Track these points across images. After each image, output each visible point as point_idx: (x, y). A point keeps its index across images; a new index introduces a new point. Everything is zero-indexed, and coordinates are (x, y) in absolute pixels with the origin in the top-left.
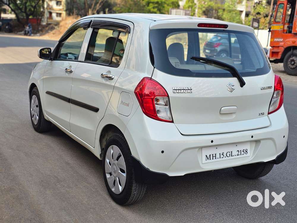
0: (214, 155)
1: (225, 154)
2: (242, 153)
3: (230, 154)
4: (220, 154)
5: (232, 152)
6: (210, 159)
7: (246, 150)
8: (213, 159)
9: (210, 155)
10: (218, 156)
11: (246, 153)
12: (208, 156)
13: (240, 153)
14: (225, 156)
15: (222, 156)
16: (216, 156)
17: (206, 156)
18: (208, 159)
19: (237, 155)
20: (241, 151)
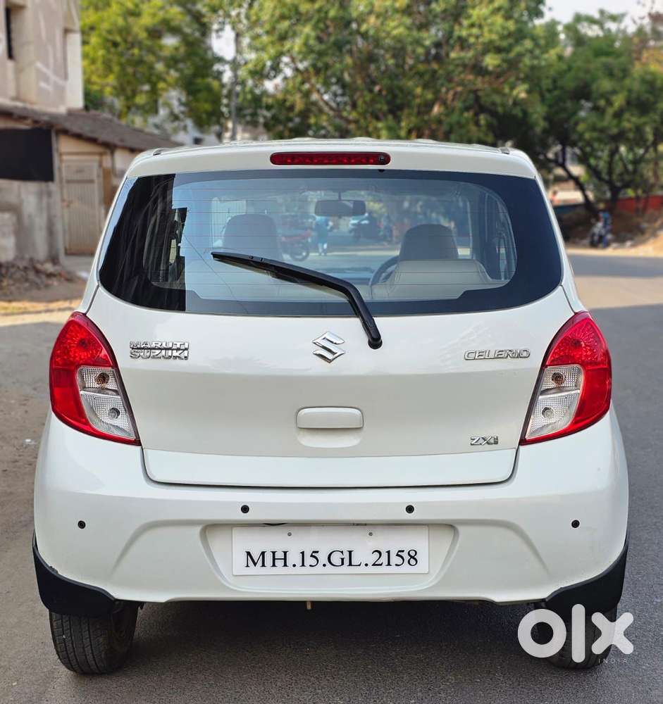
0: (279, 555)
1: (323, 558)
2: (395, 560)
3: (343, 559)
4: (303, 553)
5: (350, 552)
6: (263, 565)
7: (412, 554)
8: (274, 565)
9: (263, 553)
10: (294, 558)
11: (413, 562)
12: (256, 556)
13: (384, 559)
14: (321, 563)
15: (309, 560)
16: (285, 559)
17: (248, 553)
18: (255, 564)
19: (374, 565)
20: (389, 552)
